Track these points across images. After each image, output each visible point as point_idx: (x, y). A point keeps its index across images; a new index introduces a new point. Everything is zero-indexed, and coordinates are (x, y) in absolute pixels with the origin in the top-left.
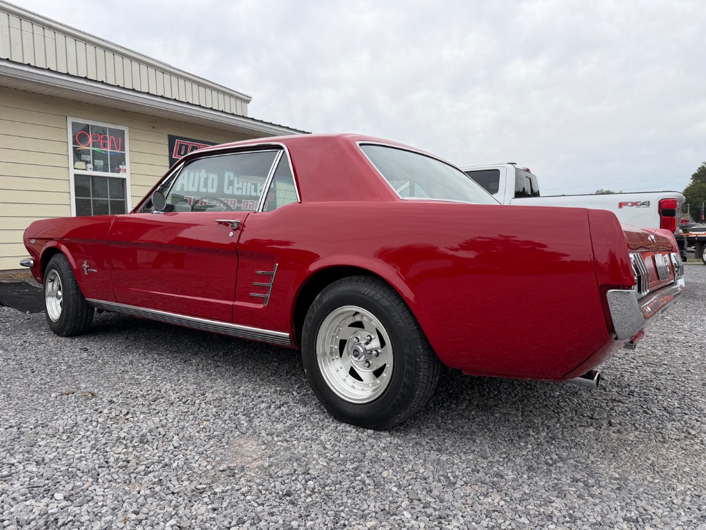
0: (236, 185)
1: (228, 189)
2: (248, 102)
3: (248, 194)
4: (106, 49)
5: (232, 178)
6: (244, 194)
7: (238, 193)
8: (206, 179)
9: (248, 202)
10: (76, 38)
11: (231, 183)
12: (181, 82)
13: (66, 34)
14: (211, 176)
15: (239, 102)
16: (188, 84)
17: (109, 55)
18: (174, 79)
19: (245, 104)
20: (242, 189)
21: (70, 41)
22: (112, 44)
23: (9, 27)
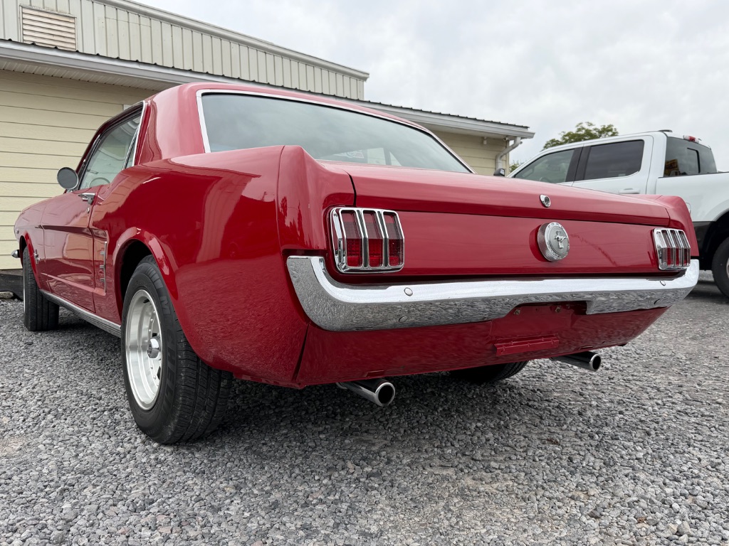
2: (365, 79)
4: (203, 31)
10: (172, 23)
12: (286, 61)
13: (162, 19)
15: (353, 81)
16: (294, 64)
17: (207, 38)
18: (278, 59)
19: (361, 82)
21: (166, 26)
22: (209, 25)
23: (105, 18)
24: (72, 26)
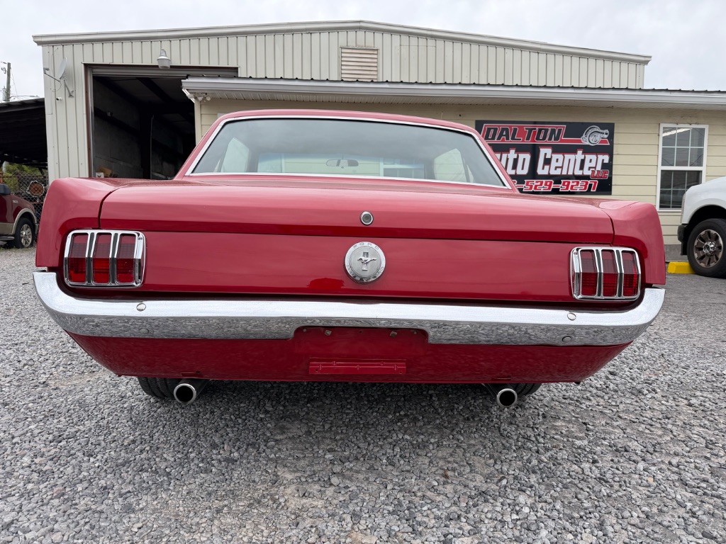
0: (554, 164)
1: (543, 169)
2: (646, 63)
3: (571, 173)
4: (480, 43)
5: (548, 156)
6: (564, 173)
7: (558, 172)
8: (516, 161)
9: (569, 183)
10: (454, 40)
11: (547, 162)
12: (559, 58)
13: (445, 38)
14: (522, 156)
18: (551, 57)
20: (562, 167)
21: (449, 44)
23: (400, 45)
24: (375, 56)
